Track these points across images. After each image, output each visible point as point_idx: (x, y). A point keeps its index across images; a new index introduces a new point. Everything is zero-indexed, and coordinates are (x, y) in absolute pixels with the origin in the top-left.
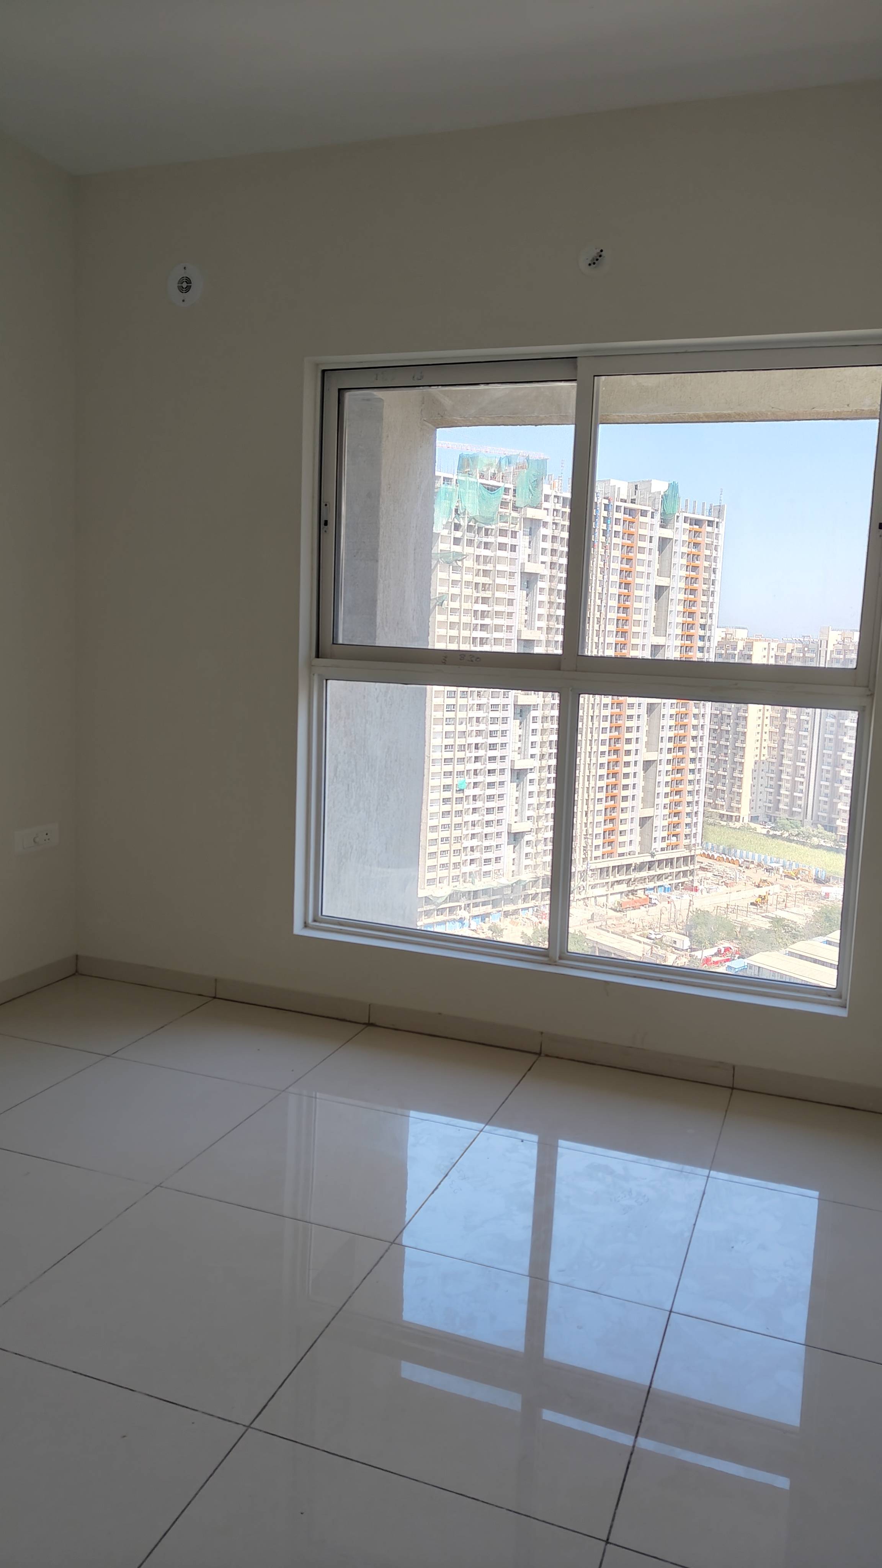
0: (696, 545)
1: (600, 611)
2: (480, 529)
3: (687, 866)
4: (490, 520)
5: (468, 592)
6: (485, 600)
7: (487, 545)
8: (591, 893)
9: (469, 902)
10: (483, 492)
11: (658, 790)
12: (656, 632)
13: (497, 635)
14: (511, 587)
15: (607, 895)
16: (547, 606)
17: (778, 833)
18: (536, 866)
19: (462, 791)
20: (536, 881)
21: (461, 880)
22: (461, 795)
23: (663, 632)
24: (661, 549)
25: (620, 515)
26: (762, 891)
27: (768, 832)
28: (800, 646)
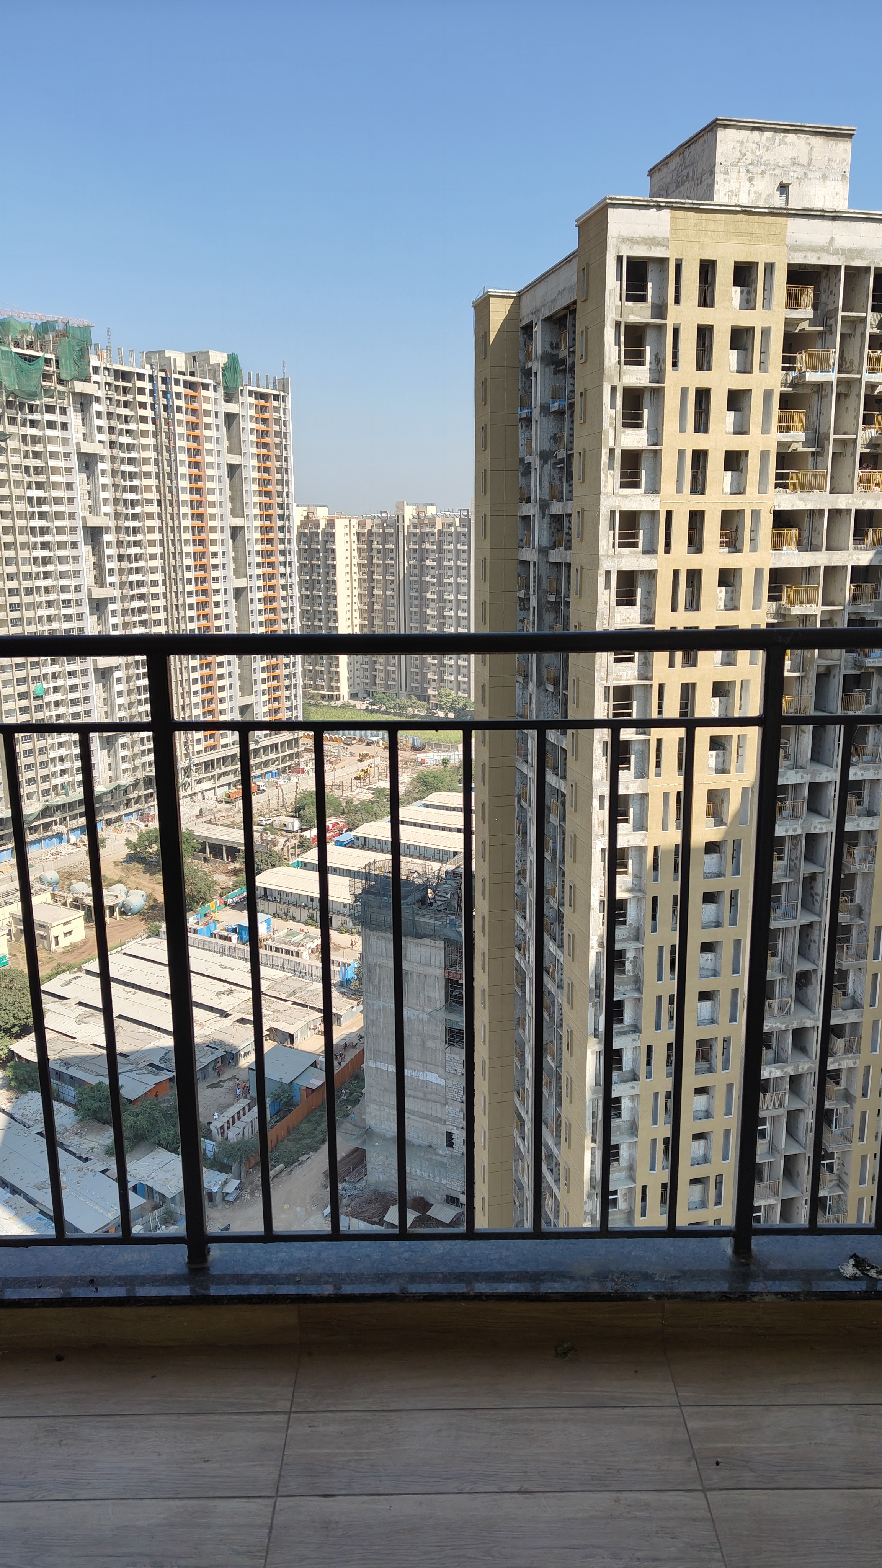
0: (264, 421)
1: (171, 492)
2: (22, 405)
3: (292, 748)
4: (33, 395)
5: (16, 476)
6: (40, 486)
7: (33, 423)
8: (197, 788)
9: (65, 815)
10: (21, 363)
11: (254, 677)
12: (234, 513)
13: (58, 523)
14: (68, 470)
15: (214, 788)
16: (112, 489)
17: (376, 707)
18: (135, 769)
19: (41, 697)
20: (137, 784)
21: (53, 793)
22: (40, 702)
23: (240, 513)
24: (228, 425)
25: (180, 389)
26: (365, 765)
27: (367, 707)
28: (378, 522)
